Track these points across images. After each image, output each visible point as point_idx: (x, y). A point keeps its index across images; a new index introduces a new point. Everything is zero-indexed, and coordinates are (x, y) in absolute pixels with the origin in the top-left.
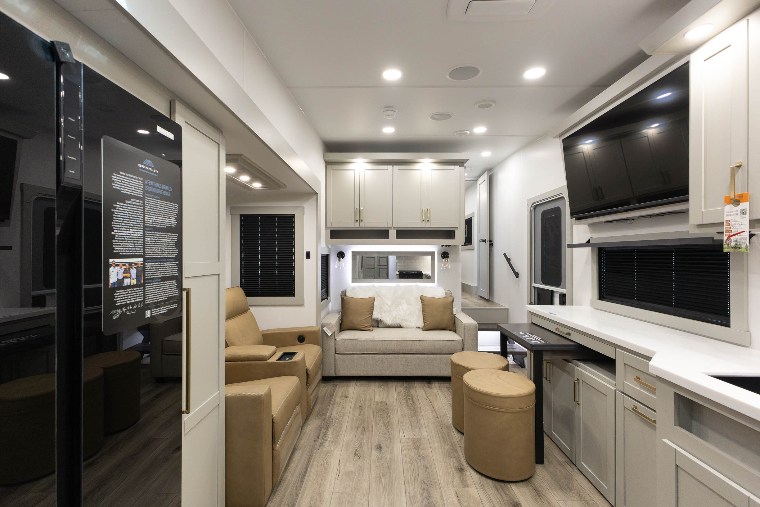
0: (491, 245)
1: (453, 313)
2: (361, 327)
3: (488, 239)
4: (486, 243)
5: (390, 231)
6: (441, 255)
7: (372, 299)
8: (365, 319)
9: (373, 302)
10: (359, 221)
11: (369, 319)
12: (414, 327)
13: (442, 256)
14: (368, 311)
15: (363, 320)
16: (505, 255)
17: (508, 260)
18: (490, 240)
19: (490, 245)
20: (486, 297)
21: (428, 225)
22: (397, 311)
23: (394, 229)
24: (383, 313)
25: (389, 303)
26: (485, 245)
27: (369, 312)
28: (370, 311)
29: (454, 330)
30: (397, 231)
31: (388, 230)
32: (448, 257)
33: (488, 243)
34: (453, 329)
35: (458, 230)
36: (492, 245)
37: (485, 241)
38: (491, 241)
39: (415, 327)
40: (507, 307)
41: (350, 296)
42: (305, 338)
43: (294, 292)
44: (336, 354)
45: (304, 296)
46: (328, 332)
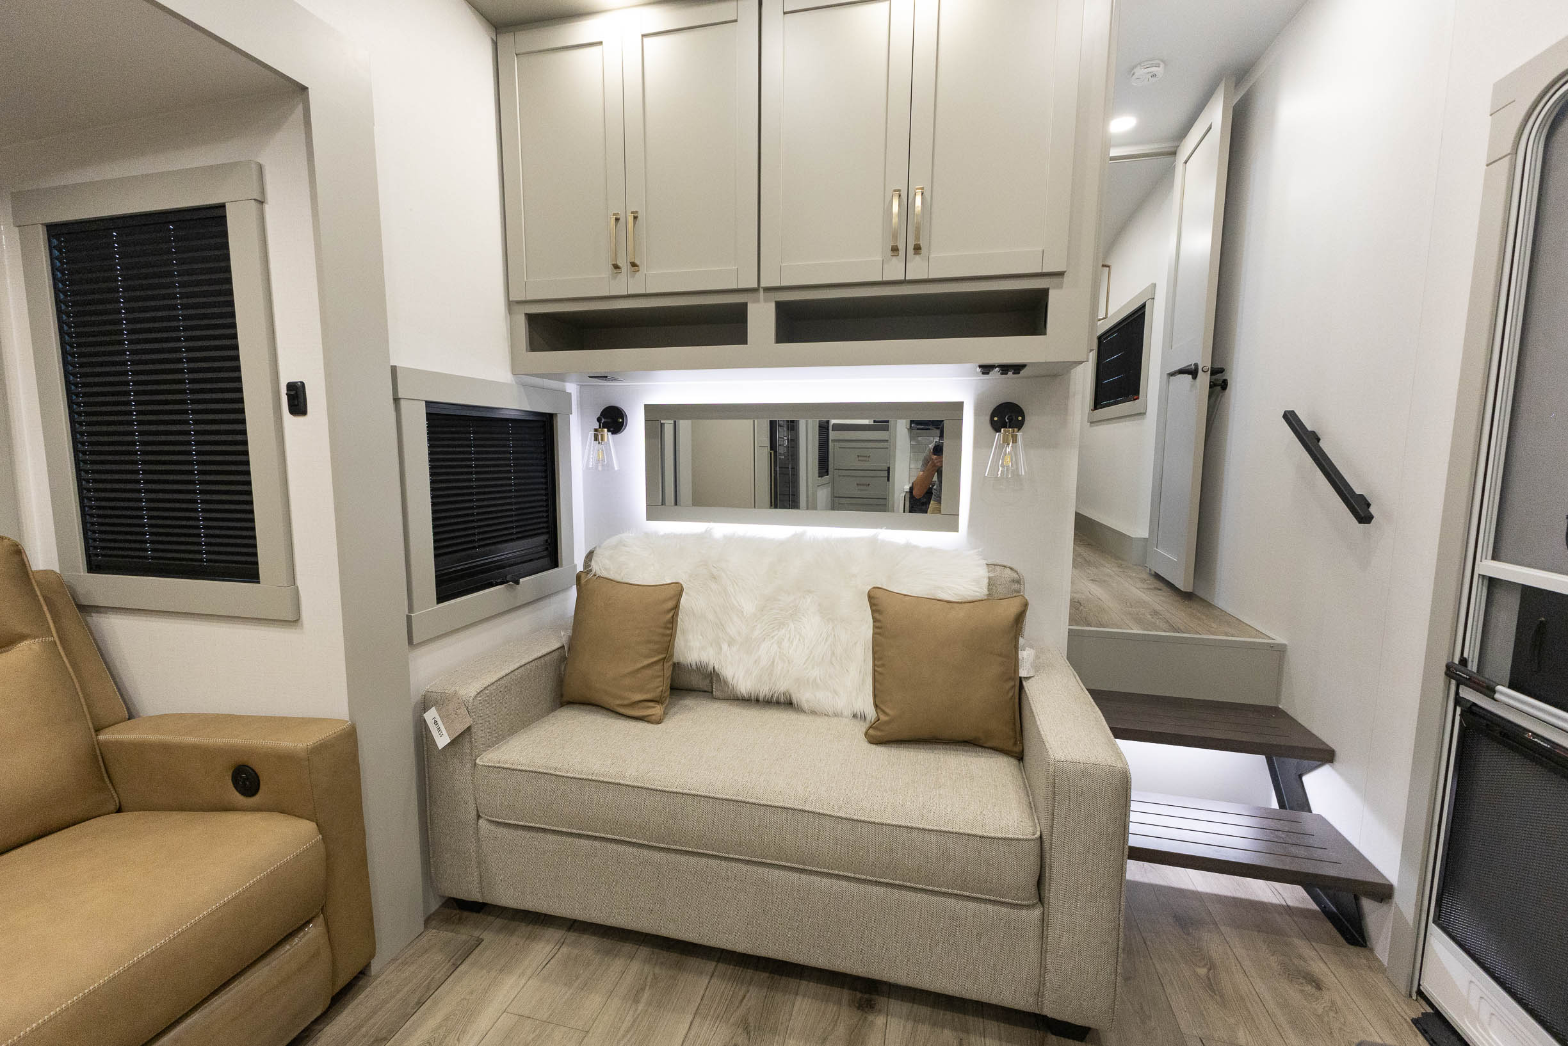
0: (1219, 384)
1: (1016, 670)
2: (614, 703)
3: (1204, 361)
4: (1195, 377)
5: (751, 308)
6: (988, 418)
7: (672, 592)
8: (629, 673)
9: (670, 604)
10: (624, 270)
11: (649, 672)
12: (845, 713)
13: (992, 422)
14: (650, 642)
15: (625, 676)
16: (1291, 418)
17: (1309, 440)
18: (1216, 366)
19: (1212, 386)
20: (1182, 582)
21: (917, 269)
22: (779, 643)
23: (766, 301)
24: (725, 647)
25: (749, 607)
26: (1192, 386)
27: (651, 646)
28: (656, 643)
29: (1017, 749)
30: (779, 306)
31: (744, 306)
32: (1019, 425)
33: (1204, 379)
34: (1009, 745)
35: (1060, 287)
36: (1224, 385)
37: (1193, 372)
38: (1221, 371)
39: (848, 712)
40: (1280, 639)
41: (604, 574)
42: (261, 778)
43: (257, 563)
44: (481, 821)
45: (299, 583)
46: (439, 729)
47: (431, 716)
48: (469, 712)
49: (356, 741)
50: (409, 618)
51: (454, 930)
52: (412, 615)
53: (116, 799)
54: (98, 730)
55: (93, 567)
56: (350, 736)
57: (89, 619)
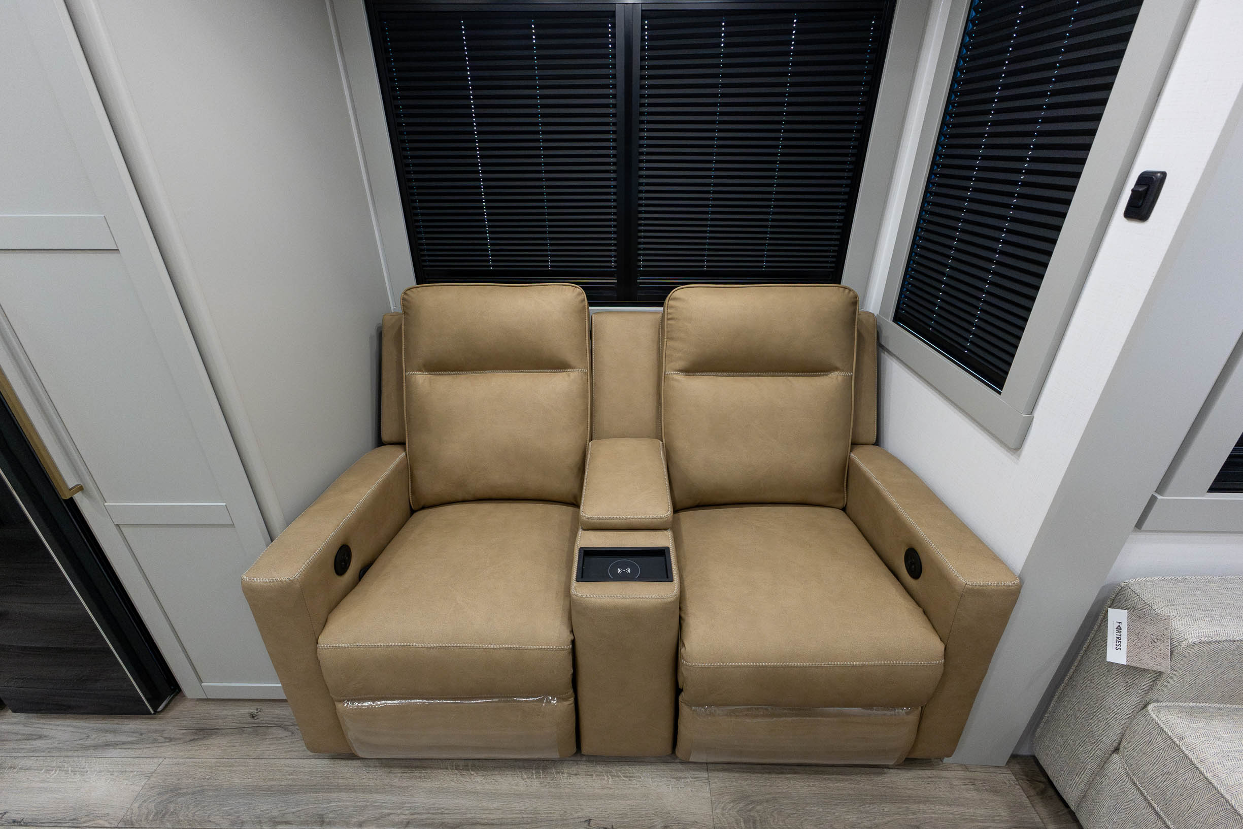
42: (923, 571)
43: (1007, 373)
44: (1116, 757)
45: (1037, 414)
46: (1119, 639)
47: (1116, 616)
48: (1171, 654)
49: (1014, 602)
50: (1152, 500)
51: (1031, 796)
52: (1159, 497)
53: (845, 500)
54: (855, 444)
55: (897, 319)
56: (1011, 596)
57: (882, 354)
